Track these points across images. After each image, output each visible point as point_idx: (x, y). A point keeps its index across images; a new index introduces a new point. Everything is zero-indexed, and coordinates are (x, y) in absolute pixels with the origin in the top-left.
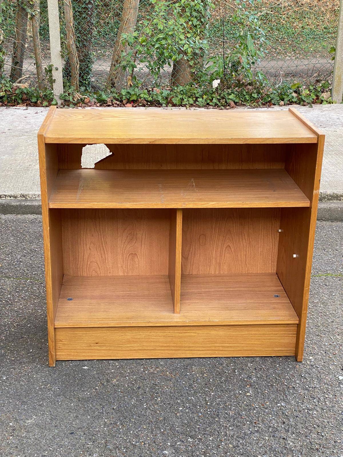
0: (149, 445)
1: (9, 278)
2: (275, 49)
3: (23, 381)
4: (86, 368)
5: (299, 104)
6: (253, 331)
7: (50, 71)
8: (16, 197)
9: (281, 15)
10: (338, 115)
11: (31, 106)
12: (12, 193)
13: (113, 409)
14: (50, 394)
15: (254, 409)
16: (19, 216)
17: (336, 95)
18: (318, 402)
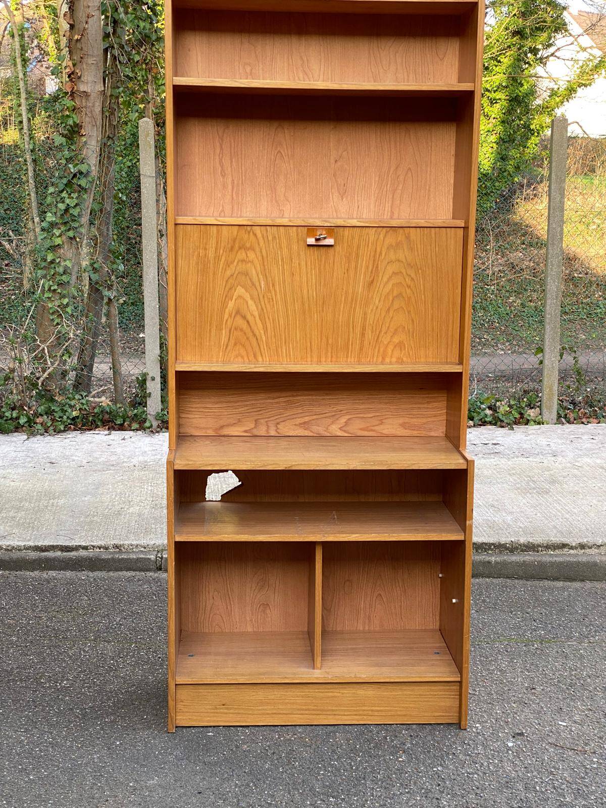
0: (286, 803)
1: (109, 642)
2: (480, 338)
3: (139, 746)
4: (210, 734)
5: (495, 424)
6: (408, 691)
7: (144, 381)
8: (106, 548)
9: (488, 285)
10: (549, 440)
11: (114, 429)
12: (102, 543)
13: (245, 772)
14: (171, 758)
15: (406, 773)
16: (111, 574)
17: (547, 413)
18: (481, 767)
